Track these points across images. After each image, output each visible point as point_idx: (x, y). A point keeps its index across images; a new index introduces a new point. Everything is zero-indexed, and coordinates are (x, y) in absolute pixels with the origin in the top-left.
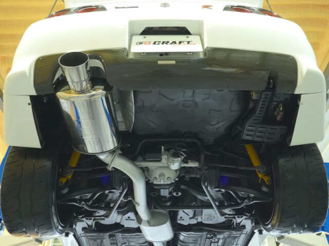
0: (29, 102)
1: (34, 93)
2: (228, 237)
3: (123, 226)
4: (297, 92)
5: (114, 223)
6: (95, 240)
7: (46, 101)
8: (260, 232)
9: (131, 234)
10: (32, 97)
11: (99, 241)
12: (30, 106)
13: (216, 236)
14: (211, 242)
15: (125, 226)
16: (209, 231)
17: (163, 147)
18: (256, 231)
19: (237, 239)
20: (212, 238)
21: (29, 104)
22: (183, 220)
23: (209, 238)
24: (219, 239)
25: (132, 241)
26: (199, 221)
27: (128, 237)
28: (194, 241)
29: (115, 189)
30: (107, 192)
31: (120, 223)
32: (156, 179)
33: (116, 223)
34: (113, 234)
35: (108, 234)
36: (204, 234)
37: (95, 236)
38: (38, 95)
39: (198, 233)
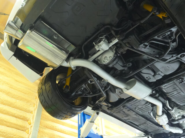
0: (16, 58)
1: (13, 53)
3: (123, 99)
5: (118, 99)
6: (119, 112)
9: (132, 101)
10: (14, 55)
11: (121, 112)
13: (183, 79)
15: (125, 98)
17: (94, 43)
21: (17, 59)
23: (181, 82)
25: (138, 105)
26: (163, 75)
27: (132, 103)
28: (173, 89)
29: (90, 79)
30: (89, 82)
31: (121, 98)
32: (104, 61)
33: (119, 99)
34: (123, 105)
35: (122, 107)
36: (174, 81)
37: (116, 110)
38: (15, 52)
39: (170, 83)
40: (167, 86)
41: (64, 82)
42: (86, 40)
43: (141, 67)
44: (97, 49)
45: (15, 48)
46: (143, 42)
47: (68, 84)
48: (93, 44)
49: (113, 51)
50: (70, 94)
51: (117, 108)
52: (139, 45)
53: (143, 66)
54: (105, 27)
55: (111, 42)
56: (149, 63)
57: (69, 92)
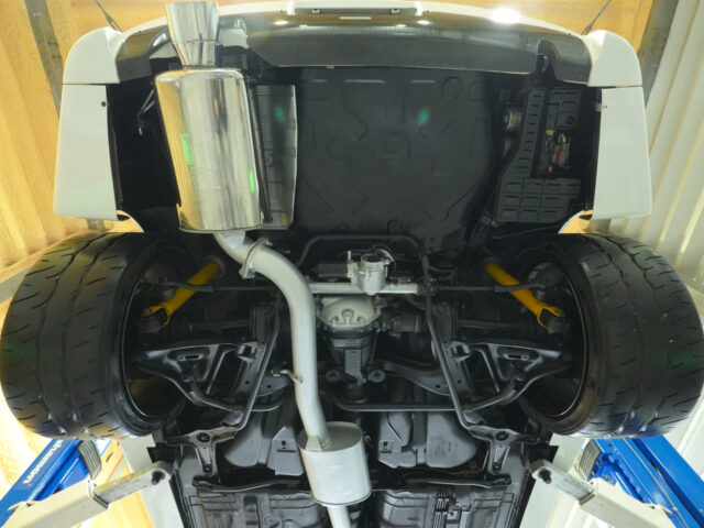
0: (104, 99)
1: (115, 79)
2: (478, 508)
3: (273, 471)
4: (593, 82)
5: (253, 463)
6: (217, 513)
7: (143, 130)
8: (546, 476)
9: (287, 497)
10: (111, 88)
11: (224, 516)
12: (105, 108)
13: (454, 501)
14: (446, 521)
15: (277, 473)
16: (441, 490)
17: (349, 253)
18: (535, 475)
19: (496, 513)
20: (446, 510)
21: (103, 104)
22: (390, 452)
23: (441, 510)
24: (460, 511)
25: (289, 518)
26: (421, 461)
27: (282, 504)
28: (411, 519)
29: (255, 340)
30: (241, 349)
31: (266, 465)
32: (337, 319)
33: (258, 465)
34: (252, 494)
35: (243, 496)
36: (431, 496)
37: (217, 499)
38: (122, 83)
39: (419, 495)
40: (406, 502)
41: (167, 293)
42: (336, 231)
43: (395, 404)
44: (350, 275)
45: (144, 72)
46: (464, 338)
47: (170, 308)
48: (347, 255)
49: (375, 310)
50: (146, 345)
51: (225, 495)
52: (452, 340)
53: (403, 404)
54: (407, 238)
55: (396, 282)
56: (418, 403)
57: (152, 334)
